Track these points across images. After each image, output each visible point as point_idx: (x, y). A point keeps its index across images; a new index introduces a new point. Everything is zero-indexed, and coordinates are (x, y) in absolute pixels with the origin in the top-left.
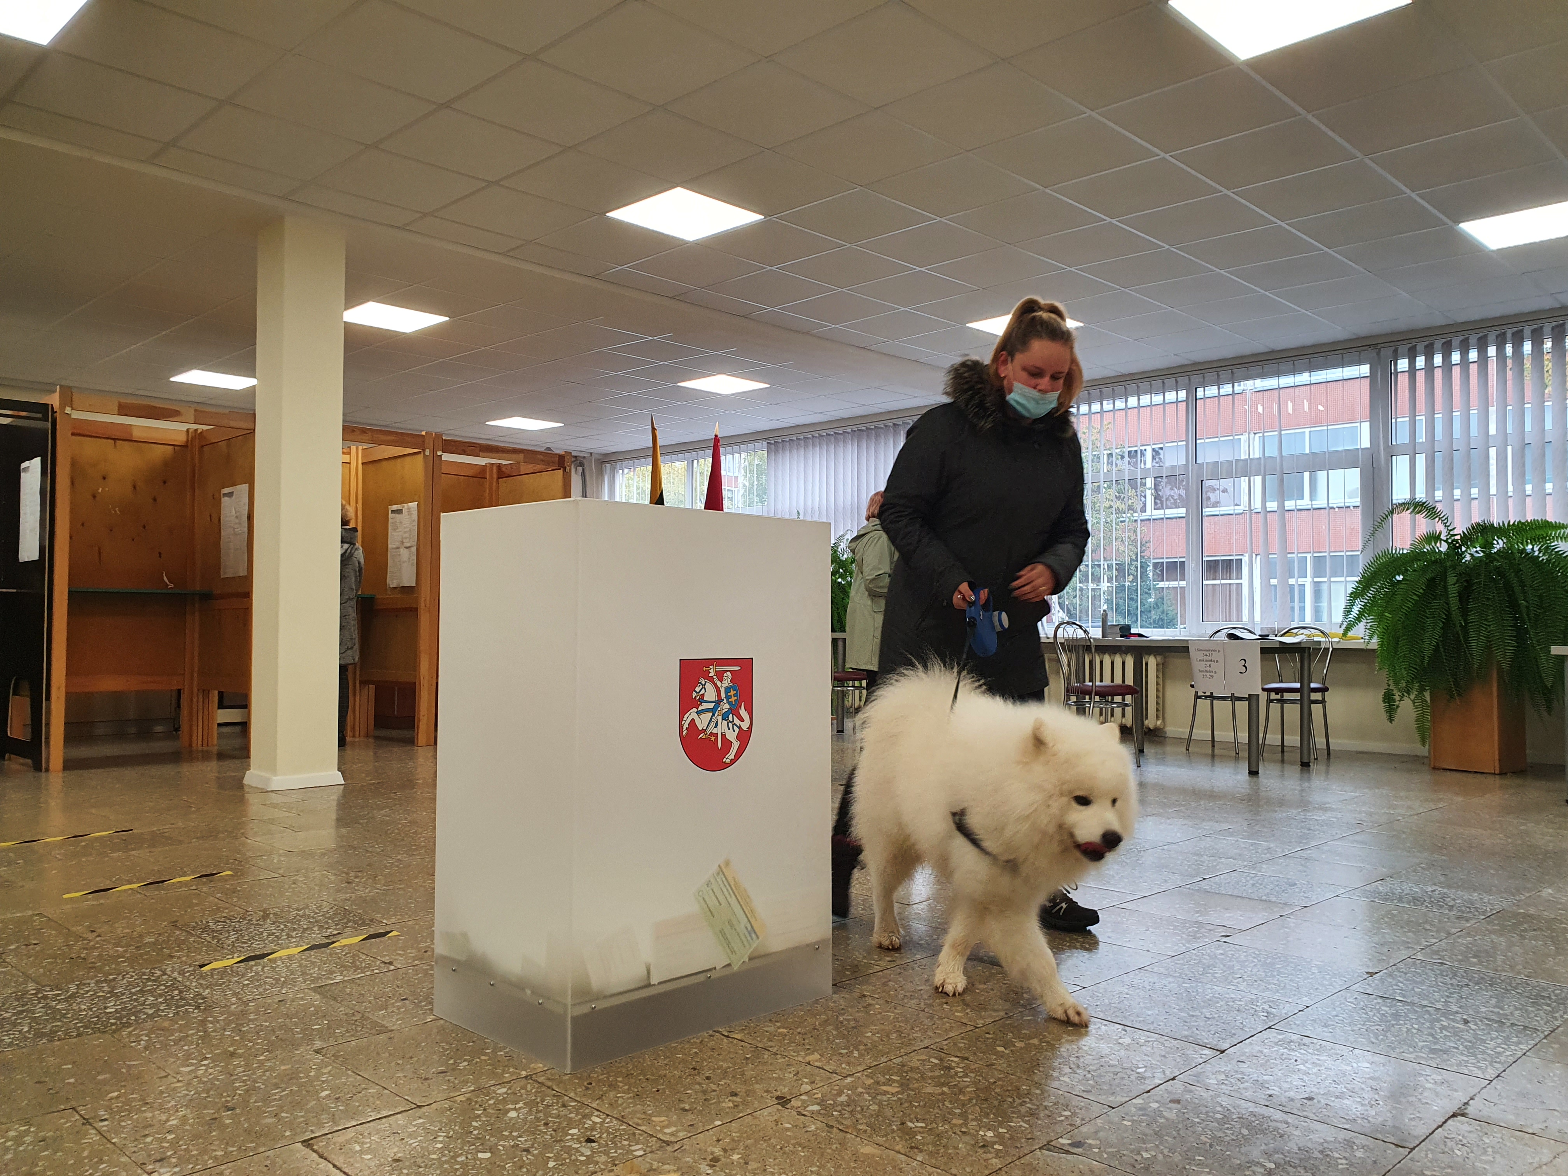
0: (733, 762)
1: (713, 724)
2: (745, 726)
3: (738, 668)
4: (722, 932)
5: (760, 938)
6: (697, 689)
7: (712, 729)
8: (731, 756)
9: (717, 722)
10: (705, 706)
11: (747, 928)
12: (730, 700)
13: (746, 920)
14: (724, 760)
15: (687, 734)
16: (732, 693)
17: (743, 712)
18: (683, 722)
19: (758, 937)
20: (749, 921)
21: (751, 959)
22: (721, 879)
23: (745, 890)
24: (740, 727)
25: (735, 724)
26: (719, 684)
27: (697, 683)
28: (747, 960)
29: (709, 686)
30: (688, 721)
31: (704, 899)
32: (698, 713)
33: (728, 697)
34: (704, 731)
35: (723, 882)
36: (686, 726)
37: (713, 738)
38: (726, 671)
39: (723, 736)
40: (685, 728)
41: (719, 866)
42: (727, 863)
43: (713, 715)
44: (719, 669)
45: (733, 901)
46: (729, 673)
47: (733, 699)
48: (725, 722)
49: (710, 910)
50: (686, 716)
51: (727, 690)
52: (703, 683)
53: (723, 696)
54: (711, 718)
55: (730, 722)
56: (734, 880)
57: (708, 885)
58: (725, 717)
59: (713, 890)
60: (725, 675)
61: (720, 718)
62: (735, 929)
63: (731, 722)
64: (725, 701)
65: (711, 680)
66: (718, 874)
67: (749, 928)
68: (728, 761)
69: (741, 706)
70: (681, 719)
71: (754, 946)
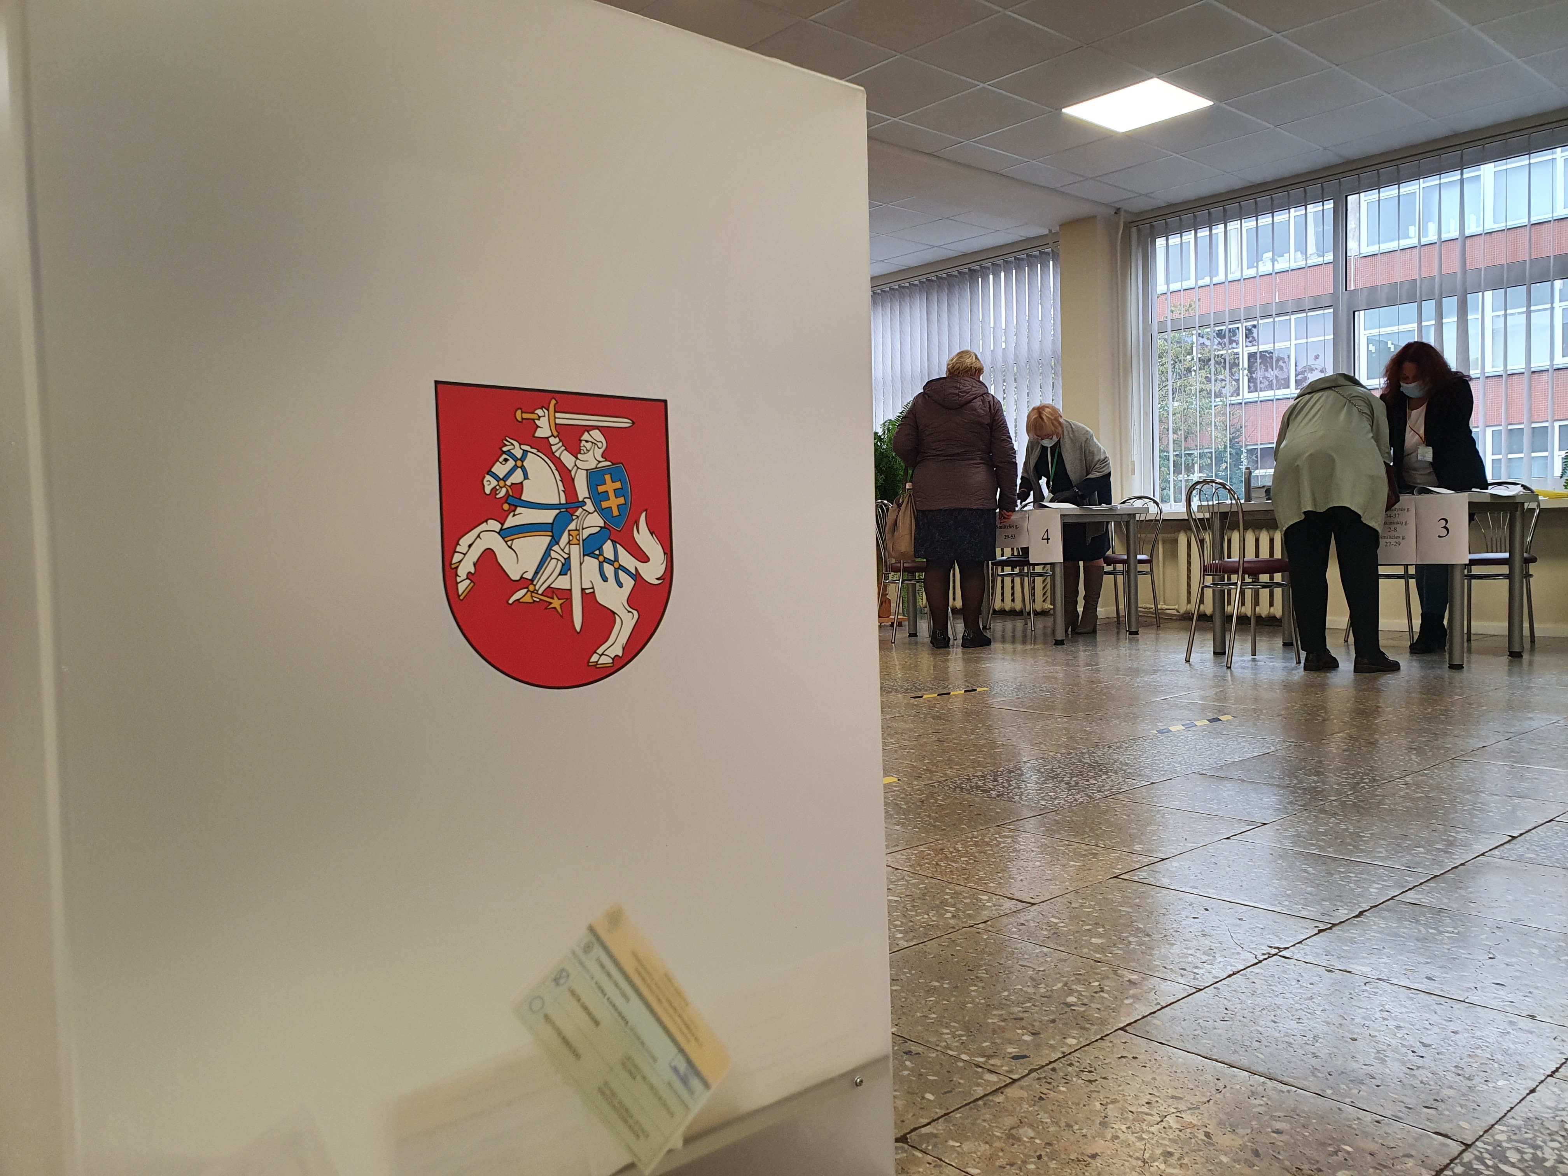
0: (619, 664)
1: (553, 567)
2: (652, 572)
3: (624, 423)
4: (607, 1092)
5: (714, 1085)
6: (500, 469)
7: (551, 578)
8: (614, 646)
9: (568, 560)
10: (524, 516)
11: (675, 1070)
12: (604, 505)
13: (674, 1050)
14: (595, 658)
15: (470, 592)
16: (610, 486)
17: (644, 537)
18: (457, 558)
19: (707, 1085)
20: (681, 1051)
21: (688, 1140)
22: (598, 960)
23: (668, 978)
24: (636, 576)
25: (622, 568)
26: (567, 459)
27: (498, 453)
28: (679, 1144)
29: (535, 463)
30: (474, 554)
31: (547, 1018)
32: (506, 534)
33: (598, 497)
34: (524, 583)
35: (603, 966)
36: (466, 567)
37: (556, 603)
38: (589, 429)
39: (589, 597)
40: (462, 572)
41: (591, 929)
42: (615, 918)
43: (555, 541)
44: (565, 419)
45: (635, 1010)
46: (596, 434)
47: (613, 503)
48: (591, 563)
49: (565, 1041)
50: (465, 542)
51: (594, 477)
52: (518, 453)
53: (582, 491)
54: (549, 549)
55: (606, 560)
56: (635, 955)
57: (556, 981)
58: (592, 547)
59: (573, 993)
60: (586, 436)
61: (576, 551)
62: (644, 1078)
63: (611, 562)
64: (589, 506)
65: (543, 447)
66: (587, 949)
67: (682, 1066)
68: (604, 660)
69: (637, 523)
70: (448, 547)
71: (696, 1109)
